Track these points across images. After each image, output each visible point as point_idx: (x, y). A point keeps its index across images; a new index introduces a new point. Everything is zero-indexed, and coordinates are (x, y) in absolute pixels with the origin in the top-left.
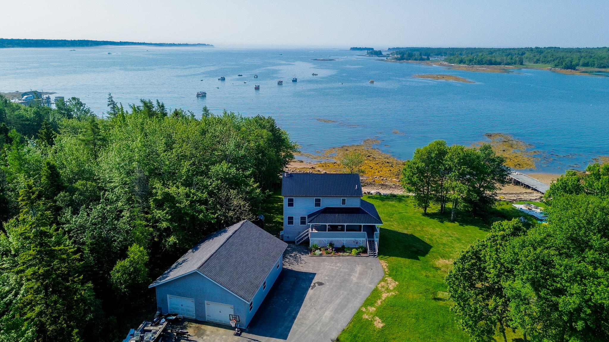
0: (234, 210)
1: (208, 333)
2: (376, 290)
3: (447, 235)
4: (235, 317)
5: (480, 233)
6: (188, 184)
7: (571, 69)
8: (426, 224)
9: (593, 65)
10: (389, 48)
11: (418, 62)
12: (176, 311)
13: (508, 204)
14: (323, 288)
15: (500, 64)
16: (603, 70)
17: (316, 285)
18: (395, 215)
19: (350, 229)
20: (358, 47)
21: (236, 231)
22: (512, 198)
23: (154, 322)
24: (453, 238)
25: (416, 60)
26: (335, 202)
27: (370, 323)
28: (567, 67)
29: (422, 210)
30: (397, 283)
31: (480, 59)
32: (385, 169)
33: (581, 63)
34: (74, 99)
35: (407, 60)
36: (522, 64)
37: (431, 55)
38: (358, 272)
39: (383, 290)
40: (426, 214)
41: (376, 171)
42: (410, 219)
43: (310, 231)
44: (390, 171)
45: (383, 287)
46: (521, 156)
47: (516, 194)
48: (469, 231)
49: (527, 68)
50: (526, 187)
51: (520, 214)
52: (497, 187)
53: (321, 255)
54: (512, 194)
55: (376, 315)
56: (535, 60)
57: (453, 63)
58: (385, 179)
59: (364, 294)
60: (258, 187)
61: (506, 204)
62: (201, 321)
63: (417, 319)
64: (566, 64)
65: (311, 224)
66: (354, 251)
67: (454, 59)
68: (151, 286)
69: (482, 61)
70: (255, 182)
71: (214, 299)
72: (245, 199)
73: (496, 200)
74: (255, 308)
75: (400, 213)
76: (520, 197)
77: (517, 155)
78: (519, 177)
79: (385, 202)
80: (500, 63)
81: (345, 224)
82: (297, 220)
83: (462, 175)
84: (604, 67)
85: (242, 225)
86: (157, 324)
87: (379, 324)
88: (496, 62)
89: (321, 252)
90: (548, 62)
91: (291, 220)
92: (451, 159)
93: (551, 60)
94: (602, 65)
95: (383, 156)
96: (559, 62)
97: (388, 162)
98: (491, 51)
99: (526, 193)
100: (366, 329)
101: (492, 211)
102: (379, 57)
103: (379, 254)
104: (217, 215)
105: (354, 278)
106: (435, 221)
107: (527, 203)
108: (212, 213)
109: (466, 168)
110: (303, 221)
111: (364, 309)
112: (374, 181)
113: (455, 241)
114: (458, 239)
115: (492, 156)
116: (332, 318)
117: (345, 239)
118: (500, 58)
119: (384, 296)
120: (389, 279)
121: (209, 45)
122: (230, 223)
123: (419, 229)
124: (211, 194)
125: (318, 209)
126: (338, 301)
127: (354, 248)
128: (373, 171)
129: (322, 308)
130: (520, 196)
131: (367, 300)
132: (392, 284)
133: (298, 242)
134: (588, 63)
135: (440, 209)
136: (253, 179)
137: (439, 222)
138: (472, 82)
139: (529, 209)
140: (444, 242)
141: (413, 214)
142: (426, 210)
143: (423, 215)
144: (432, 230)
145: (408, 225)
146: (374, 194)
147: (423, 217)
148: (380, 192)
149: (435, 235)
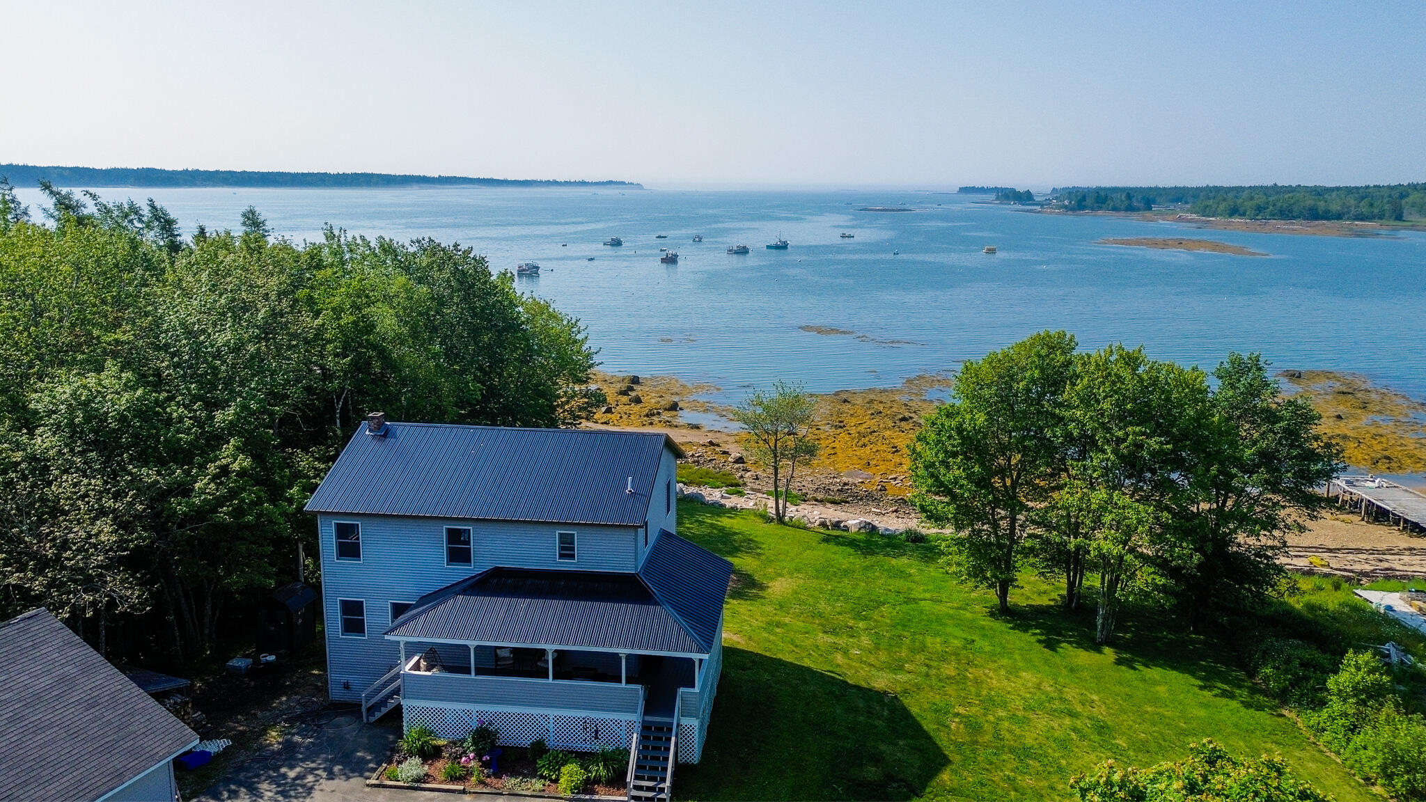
3: (1057, 705)
5: (1206, 706)
8: (988, 649)
10: (1054, 189)
11: (1122, 213)
13: (1337, 587)
15: (1339, 217)
18: (883, 609)
19: (572, 668)
20: (978, 184)
22: (1357, 567)
24: (1079, 724)
25: (1115, 209)
29: (993, 596)
31: (1285, 205)
35: (1092, 209)
36: (1399, 218)
37: (1158, 200)
40: (1005, 611)
42: (934, 626)
46: (1395, 436)
47: (1373, 551)
48: (1161, 690)
49: (1413, 227)
50: (1412, 531)
51: (1385, 629)
52: (1289, 521)
53: (418, 784)
54: (1359, 551)
57: (1213, 217)
61: (1330, 587)
67: (1214, 206)
69: (1290, 212)
73: (1280, 570)
75: (908, 601)
76: (1386, 565)
77: (1381, 431)
78: (1385, 494)
79: (881, 557)
80: (1340, 215)
82: (377, 618)
83: (1132, 464)
88: (1327, 211)
89: (424, 770)
91: (353, 615)
92: (1088, 400)
98: (1319, 192)
99: (1411, 549)
101: (1268, 611)
102: (1023, 204)
106: (1027, 641)
107: (1413, 586)
109: (1144, 434)
112: (884, 490)
113: (1083, 737)
114: (1102, 729)
115: (1267, 401)
117: (552, 713)
118: (1340, 206)
121: (632, 184)
123: (949, 670)
125: (462, 572)
127: (570, 758)
130: (1387, 560)
133: (371, 710)
135: (1065, 593)
137: (1039, 647)
138: (1258, 254)
139: (1420, 609)
140: (1029, 741)
141: (958, 608)
142: (1003, 595)
143: (992, 614)
144: (996, 681)
145: (913, 651)
146: (854, 530)
147: (988, 623)
148: (876, 523)
149: (1004, 705)
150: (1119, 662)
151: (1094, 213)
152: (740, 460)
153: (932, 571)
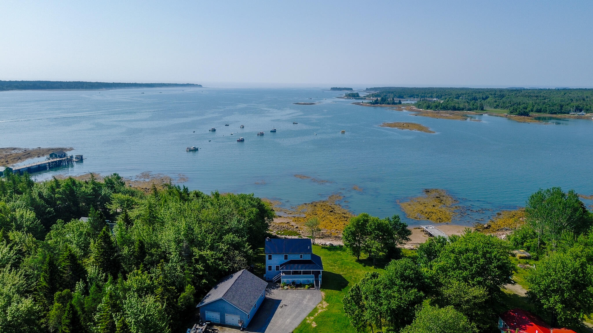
0: (238, 263)
1: (227, 330)
2: (316, 308)
4: (241, 322)
6: (212, 248)
7: (525, 115)
8: (356, 267)
9: (545, 111)
10: (367, 89)
11: (390, 106)
12: (210, 320)
14: (287, 308)
15: (463, 109)
16: (554, 116)
17: (284, 306)
18: (338, 261)
19: (305, 273)
20: (338, 87)
21: (239, 276)
23: (201, 324)
25: (389, 104)
26: (296, 257)
27: (310, 325)
28: (521, 114)
29: (356, 258)
30: (328, 304)
32: (341, 223)
33: (535, 109)
34: (115, 174)
36: (482, 109)
37: (404, 97)
38: (307, 299)
39: (320, 308)
40: (359, 261)
41: (334, 225)
42: (347, 264)
43: (282, 275)
44: (345, 224)
45: (320, 306)
49: (486, 113)
53: (287, 289)
55: (314, 321)
56: (495, 105)
57: (422, 109)
58: (339, 232)
59: (309, 310)
60: (251, 248)
62: (223, 324)
63: (334, 323)
64: (519, 111)
65: (282, 270)
66: (307, 286)
67: (422, 104)
68: (198, 306)
69: (447, 107)
70: (249, 245)
71: (230, 313)
72: (244, 257)
74: (251, 317)
75: (342, 260)
78: (433, 230)
80: (463, 108)
81: (302, 270)
82: (274, 268)
84: (555, 113)
85: (243, 272)
86: (202, 325)
87: (314, 325)
89: (287, 287)
90: (507, 107)
91: (270, 268)
93: (509, 106)
94: (553, 111)
95: (342, 211)
96: (514, 109)
97: (344, 217)
100: (307, 327)
102: (356, 99)
103: (321, 288)
104: (228, 266)
105: (305, 302)
106: (361, 266)
108: (225, 266)
110: (277, 268)
111: (308, 318)
112: (331, 234)
116: (290, 323)
117: (302, 279)
118: (463, 105)
119: (320, 311)
120: (324, 302)
122: (235, 271)
123: (351, 271)
124: (224, 253)
125: (286, 261)
126: (294, 314)
127: (307, 285)
128: (332, 225)
129: (285, 318)
131: (310, 313)
132: (325, 304)
133: (274, 281)
134: (541, 109)
135: (368, 257)
136: (247, 243)
138: (432, 132)
141: (351, 261)
142: (358, 258)
143: (356, 261)
144: (358, 272)
145: (345, 268)
146: (328, 245)
147: (356, 263)
148: (332, 243)
149: (360, 275)
150: (374, 268)
151: (381, 105)
152: (297, 228)
153: (345, 253)
